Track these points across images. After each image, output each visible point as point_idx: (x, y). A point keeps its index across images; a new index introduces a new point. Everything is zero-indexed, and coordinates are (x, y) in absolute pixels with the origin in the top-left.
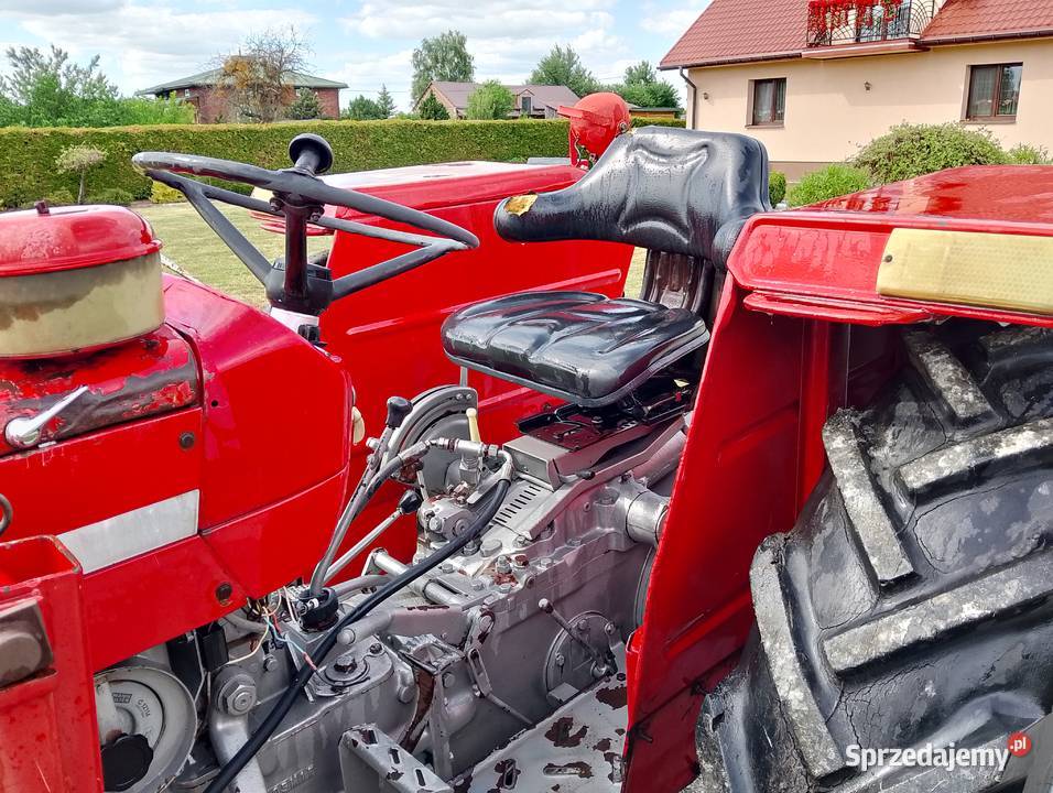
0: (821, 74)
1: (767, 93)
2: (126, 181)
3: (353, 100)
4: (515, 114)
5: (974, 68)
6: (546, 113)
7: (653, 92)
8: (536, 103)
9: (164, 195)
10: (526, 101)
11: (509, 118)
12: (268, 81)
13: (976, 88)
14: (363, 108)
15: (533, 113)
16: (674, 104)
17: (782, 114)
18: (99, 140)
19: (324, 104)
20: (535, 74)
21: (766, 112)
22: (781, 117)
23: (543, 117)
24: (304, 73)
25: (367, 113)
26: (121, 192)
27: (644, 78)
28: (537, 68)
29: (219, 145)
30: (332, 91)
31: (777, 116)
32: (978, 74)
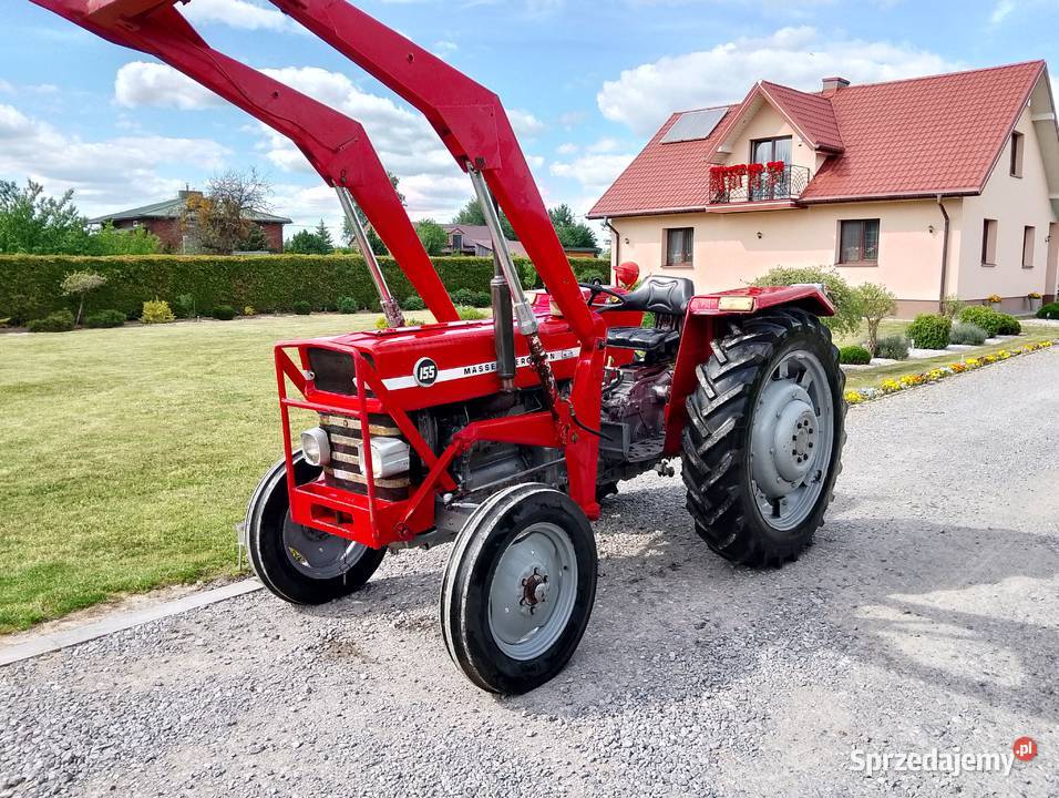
0: (721, 226)
1: (679, 240)
2: (119, 303)
3: (296, 234)
4: (448, 250)
5: (843, 223)
6: (476, 250)
7: (572, 233)
8: (466, 240)
9: (153, 316)
10: (457, 239)
11: (443, 254)
12: (228, 216)
13: (845, 238)
14: (307, 242)
15: (463, 249)
16: (592, 245)
17: (692, 257)
18: (98, 267)
19: (269, 238)
20: (462, 214)
21: (677, 256)
22: (691, 259)
23: (473, 254)
24: (263, 211)
25: (310, 247)
26: (117, 313)
27: (564, 221)
28: (466, 209)
29: (202, 274)
30: (277, 225)
31: (687, 259)
32: (846, 227)
